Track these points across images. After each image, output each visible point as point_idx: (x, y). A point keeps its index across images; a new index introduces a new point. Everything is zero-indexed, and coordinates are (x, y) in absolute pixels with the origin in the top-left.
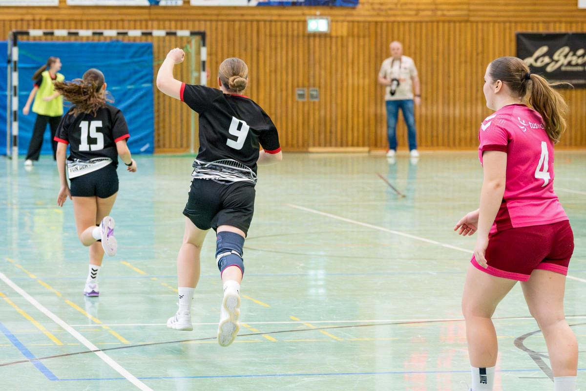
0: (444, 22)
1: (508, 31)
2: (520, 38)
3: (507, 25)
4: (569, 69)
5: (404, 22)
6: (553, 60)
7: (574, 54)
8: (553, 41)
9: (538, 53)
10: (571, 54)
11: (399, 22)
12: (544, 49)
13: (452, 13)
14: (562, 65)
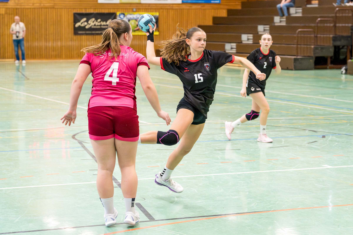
0: (44, 8)
1: (70, 12)
2: (75, 14)
3: (70, 10)
4: (95, 27)
5: (28, 8)
6: (88, 24)
7: (97, 21)
8: (88, 16)
9: (82, 21)
10: (95, 21)
11: (26, 8)
12: (85, 19)
13: (48, 5)
14: (92, 26)
